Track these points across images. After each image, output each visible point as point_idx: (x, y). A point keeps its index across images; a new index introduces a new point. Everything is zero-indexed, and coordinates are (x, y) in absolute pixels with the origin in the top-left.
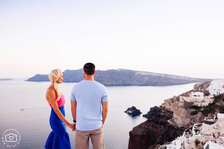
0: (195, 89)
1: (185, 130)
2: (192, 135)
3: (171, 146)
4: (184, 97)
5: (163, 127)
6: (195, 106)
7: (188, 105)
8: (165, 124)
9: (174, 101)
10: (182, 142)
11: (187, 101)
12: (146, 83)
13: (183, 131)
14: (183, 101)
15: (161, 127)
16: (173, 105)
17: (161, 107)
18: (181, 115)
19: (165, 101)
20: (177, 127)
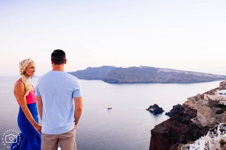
0: (221, 87)
1: (210, 130)
2: (216, 135)
3: (194, 146)
4: (209, 95)
5: (186, 126)
6: (221, 104)
7: (213, 103)
8: (188, 122)
9: (197, 99)
10: (206, 142)
11: (212, 99)
12: (168, 81)
13: (208, 130)
14: (208, 99)
15: (184, 126)
16: (197, 104)
17: (184, 105)
18: (205, 114)
19: (188, 99)
20: (201, 126)
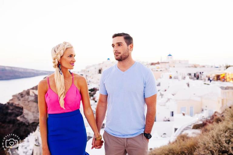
1: (38, 125)
3: (23, 145)
4: (35, 91)
5: (11, 126)
8: (14, 122)
9: (23, 95)
10: (35, 138)
14: (34, 95)
15: (9, 126)
16: (23, 101)
17: (8, 103)
18: (32, 110)
19: (13, 96)
20: (28, 123)
